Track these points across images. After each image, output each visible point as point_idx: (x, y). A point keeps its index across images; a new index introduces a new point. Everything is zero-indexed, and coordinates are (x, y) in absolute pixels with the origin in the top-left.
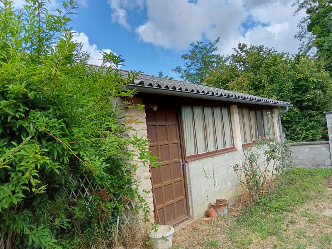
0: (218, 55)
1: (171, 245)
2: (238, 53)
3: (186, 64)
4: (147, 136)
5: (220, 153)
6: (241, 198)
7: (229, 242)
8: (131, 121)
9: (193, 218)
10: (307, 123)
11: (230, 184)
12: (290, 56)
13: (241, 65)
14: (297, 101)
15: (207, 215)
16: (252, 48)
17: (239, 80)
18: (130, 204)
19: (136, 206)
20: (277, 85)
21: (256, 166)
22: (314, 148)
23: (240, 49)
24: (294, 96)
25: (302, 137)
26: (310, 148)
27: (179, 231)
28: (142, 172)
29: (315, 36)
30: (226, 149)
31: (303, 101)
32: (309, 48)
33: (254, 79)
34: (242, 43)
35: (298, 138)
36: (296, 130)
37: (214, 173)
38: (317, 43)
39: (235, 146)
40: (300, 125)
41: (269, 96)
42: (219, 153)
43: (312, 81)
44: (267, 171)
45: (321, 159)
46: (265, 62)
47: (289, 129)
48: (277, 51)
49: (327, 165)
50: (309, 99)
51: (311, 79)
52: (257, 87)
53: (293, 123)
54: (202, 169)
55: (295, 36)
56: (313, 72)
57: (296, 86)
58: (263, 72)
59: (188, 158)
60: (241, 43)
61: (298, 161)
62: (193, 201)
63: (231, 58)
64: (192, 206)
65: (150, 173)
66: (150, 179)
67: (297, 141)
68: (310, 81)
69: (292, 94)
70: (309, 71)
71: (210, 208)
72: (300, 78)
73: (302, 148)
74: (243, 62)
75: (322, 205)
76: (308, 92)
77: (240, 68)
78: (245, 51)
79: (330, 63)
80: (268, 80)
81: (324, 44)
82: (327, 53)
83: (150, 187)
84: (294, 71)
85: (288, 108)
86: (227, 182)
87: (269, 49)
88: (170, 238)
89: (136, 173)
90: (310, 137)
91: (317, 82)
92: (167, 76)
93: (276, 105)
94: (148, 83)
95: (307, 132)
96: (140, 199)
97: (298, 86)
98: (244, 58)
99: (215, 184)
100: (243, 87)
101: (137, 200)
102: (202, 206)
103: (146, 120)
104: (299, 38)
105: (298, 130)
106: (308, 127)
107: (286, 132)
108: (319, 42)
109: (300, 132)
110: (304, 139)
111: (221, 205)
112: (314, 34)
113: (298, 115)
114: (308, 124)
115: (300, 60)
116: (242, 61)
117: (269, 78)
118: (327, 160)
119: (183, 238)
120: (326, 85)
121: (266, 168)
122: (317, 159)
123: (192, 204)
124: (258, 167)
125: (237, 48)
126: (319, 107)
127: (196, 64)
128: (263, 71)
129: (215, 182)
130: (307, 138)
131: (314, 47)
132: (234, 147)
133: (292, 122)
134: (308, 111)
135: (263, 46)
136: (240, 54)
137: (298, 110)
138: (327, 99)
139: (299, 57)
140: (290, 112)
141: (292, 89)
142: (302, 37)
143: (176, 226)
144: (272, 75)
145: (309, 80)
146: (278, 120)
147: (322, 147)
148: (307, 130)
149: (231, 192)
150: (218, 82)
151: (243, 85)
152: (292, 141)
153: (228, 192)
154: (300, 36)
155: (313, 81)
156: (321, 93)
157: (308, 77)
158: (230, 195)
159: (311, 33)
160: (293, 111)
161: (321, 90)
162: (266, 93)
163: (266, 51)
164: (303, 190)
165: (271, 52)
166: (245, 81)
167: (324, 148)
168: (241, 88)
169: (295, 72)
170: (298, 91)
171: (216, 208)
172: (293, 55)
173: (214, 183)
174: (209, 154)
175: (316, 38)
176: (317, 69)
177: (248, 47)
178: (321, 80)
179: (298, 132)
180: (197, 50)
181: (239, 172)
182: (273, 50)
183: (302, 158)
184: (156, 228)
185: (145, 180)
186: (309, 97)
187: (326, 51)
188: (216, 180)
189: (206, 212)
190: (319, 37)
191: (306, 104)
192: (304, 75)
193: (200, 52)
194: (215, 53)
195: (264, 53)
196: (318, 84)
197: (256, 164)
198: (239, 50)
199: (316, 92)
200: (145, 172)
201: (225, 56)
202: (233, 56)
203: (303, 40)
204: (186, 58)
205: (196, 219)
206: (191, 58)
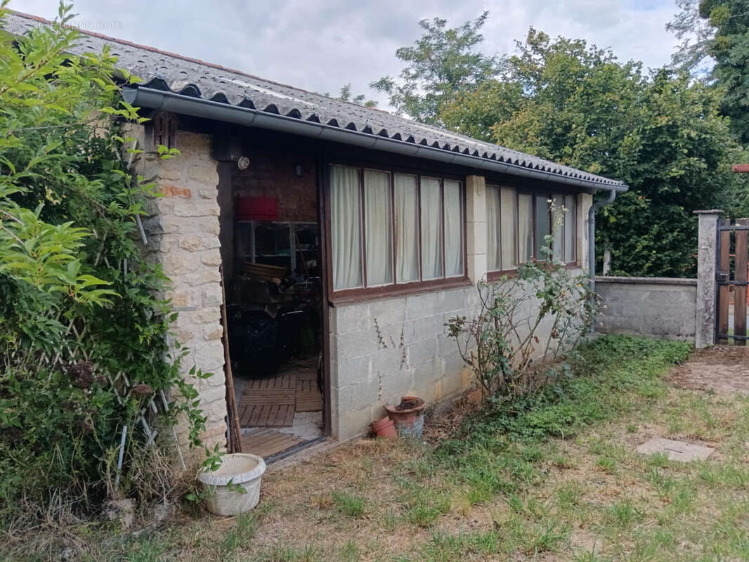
0: (478, 56)
1: (254, 503)
2: (526, 54)
3: (406, 71)
4: (218, 233)
5: (428, 288)
6: (469, 396)
7: (394, 506)
8: (174, 191)
9: (336, 439)
10: (663, 234)
11: (444, 362)
12: (645, 72)
13: (531, 84)
14: (646, 179)
15: (373, 432)
16: (562, 45)
17: (521, 119)
18: (158, 399)
19: (171, 405)
20: (605, 138)
21: (510, 327)
22: (662, 291)
23: (531, 43)
24: (641, 168)
25: (648, 265)
26: (653, 291)
27: (291, 469)
28: (199, 322)
29: (716, 30)
30: (444, 281)
31: (661, 182)
32: (698, 58)
33: (553, 119)
34: (538, 30)
35: (638, 268)
36: (636, 248)
37: (402, 335)
38: (717, 47)
39: (469, 276)
40: (646, 236)
41: (584, 164)
42: (424, 289)
43: (685, 137)
44: (533, 340)
45: (672, 318)
46: (585, 82)
47: (622, 244)
48: (616, 58)
49: (686, 333)
50: (674, 177)
51: (685, 132)
52: (559, 141)
53: (632, 231)
54: (370, 325)
55: (669, 26)
56: (691, 116)
57: (649, 146)
58: (576, 104)
59: (338, 297)
60: (535, 31)
61: (623, 318)
62: (340, 398)
63: (510, 65)
64: (337, 411)
65: (221, 328)
66: (220, 342)
67: (635, 273)
68: (683, 136)
69: (635, 163)
70: (683, 112)
71: (383, 416)
72: (661, 127)
73: (635, 291)
74: (535, 77)
75: (646, 427)
76: (674, 163)
77: (528, 93)
78: (541, 51)
79: (739, 99)
80: (586, 125)
81: (733, 53)
82: (737, 73)
83: (218, 360)
84: (650, 110)
85: (614, 196)
86: (437, 358)
87: (598, 50)
88: (251, 487)
89: (179, 325)
90: (667, 268)
91: (697, 138)
92: (361, 98)
93: (589, 185)
94: (214, 94)
95: (659, 255)
96: (185, 388)
97: (653, 145)
98: (539, 66)
99: (403, 361)
100: (526, 138)
101: (175, 389)
102: (364, 411)
103: (216, 192)
104: (677, 32)
105: (639, 247)
106: (664, 242)
107: (614, 252)
108: (723, 45)
109: (645, 252)
110: (650, 271)
111: (408, 413)
112: (713, 25)
113: (646, 214)
114: (664, 236)
115: (666, 83)
116: (532, 74)
117: (588, 120)
118: (687, 322)
119: (291, 486)
120: (717, 149)
121: (532, 334)
122: (665, 319)
123: (337, 406)
124: (513, 328)
125: (524, 40)
126: (697, 198)
127: (428, 73)
128: (576, 101)
129: (404, 357)
130: (659, 269)
131: (708, 58)
132: (466, 278)
133: (629, 228)
134: (669, 206)
135: (585, 43)
136: (530, 56)
137: (646, 202)
138: (717, 183)
139: (664, 75)
140: (629, 205)
141: (637, 150)
142: (685, 29)
143: (289, 455)
144: (595, 114)
145: (679, 135)
146: (590, 221)
147: (680, 292)
148: (661, 249)
149: (445, 380)
150: (474, 121)
151: (528, 134)
152: (623, 272)
153: (437, 381)
154: (681, 27)
155: (690, 138)
156: (704, 166)
157: (678, 127)
158: (442, 390)
159: (706, 21)
160: (635, 204)
161: (704, 160)
162: (578, 154)
163: (591, 55)
164: (612, 388)
165: (602, 58)
166: (532, 121)
167: (683, 294)
168: (522, 140)
169: (650, 113)
170: (653, 157)
171: (395, 417)
172: (652, 69)
173: (402, 358)
174: (395, 290)
175: (717, 35)
176: (702, 109)
177: (552, 42)
178: (708, 136)
179: (640, 252)
180: (434, 42)
181: (463, 337)
182: (607, 55)
183: (632, 313)
184: (217, 463)
185: (206, 343)
186: (675, 174)
187: (734, 69)
188: (408, 351)
189: (371, 425)
190: (723, 33)
191: (666, 188)
192: (669, 121)
193: (440, 46)
194: (474, 50)
195: (587, 59)
196: (700, 145)
197: (510, 322)
198: (529, 48)
199: (692, 163)
200: (205, 322)
201: (497, 61)
202: (515, 61)
203: (686, 35)
204: (407, 58)
205: (343, 439)
206: (419, 59)
